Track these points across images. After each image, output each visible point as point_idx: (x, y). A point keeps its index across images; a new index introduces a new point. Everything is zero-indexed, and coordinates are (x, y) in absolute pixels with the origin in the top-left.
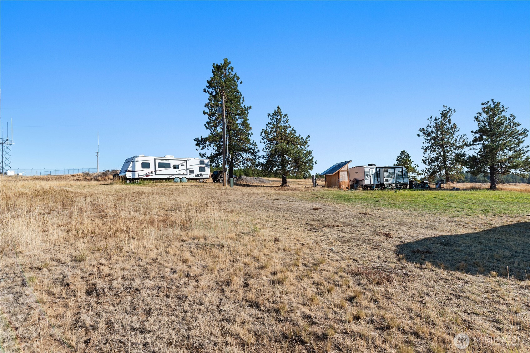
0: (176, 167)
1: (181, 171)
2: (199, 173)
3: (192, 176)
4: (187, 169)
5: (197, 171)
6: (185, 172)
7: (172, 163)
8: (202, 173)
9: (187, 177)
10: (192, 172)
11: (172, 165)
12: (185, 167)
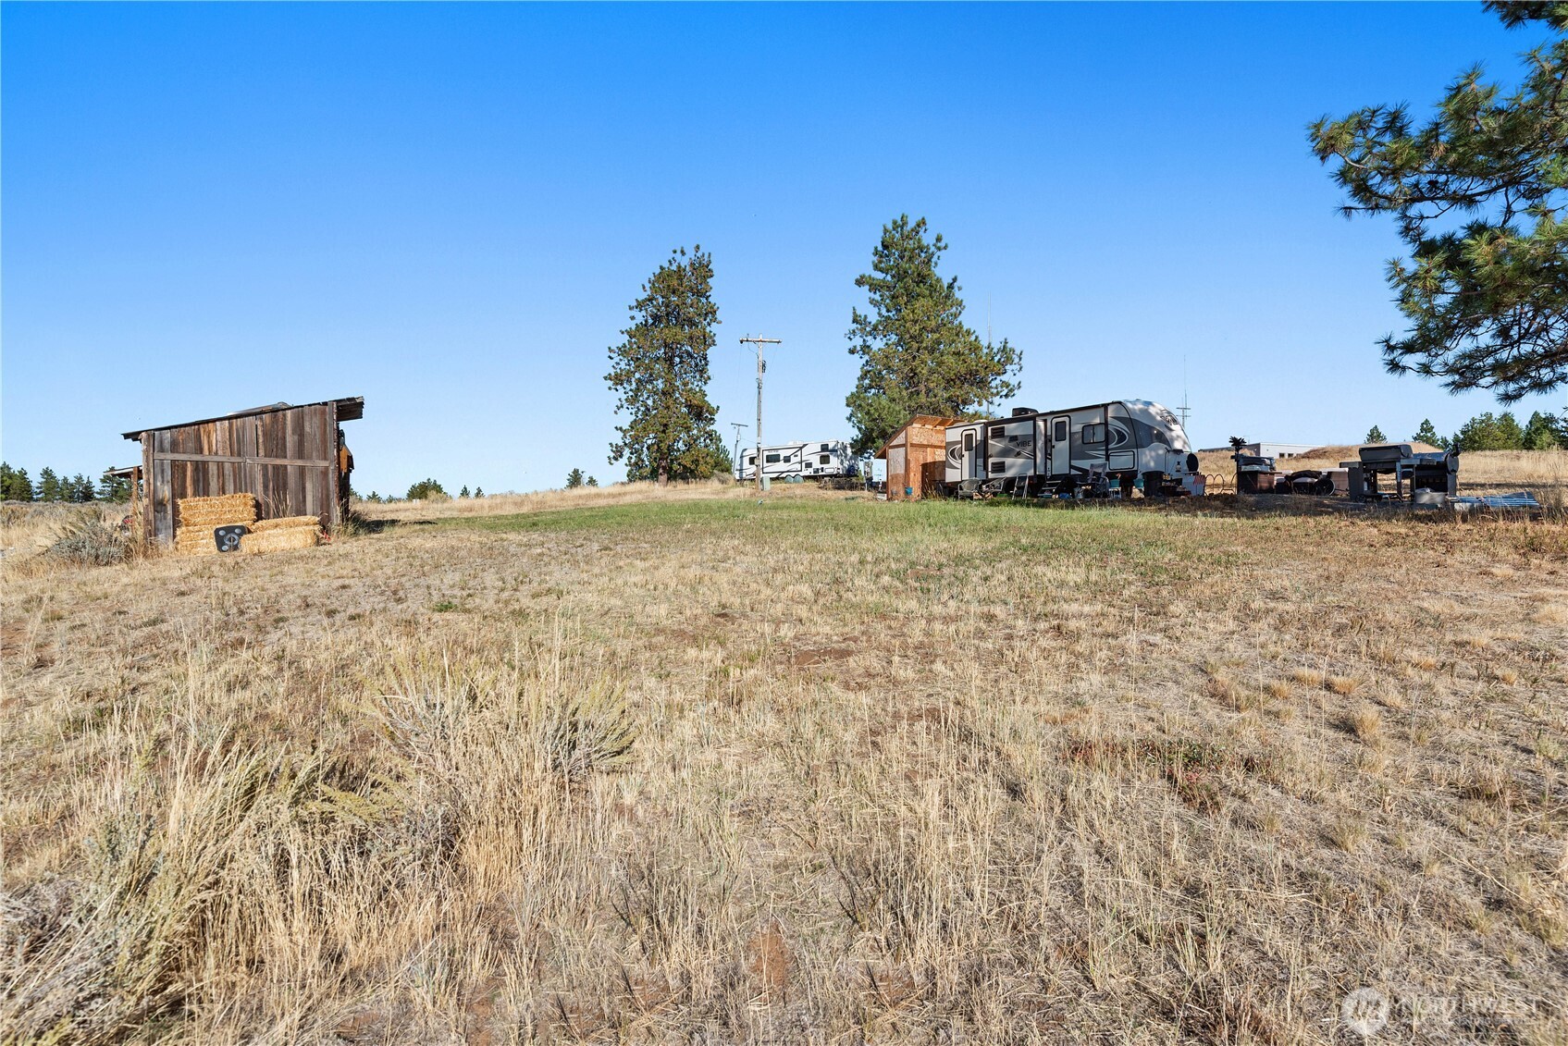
0: (787, 460)
1: (794, 465)
2: (820, 466)
3: (809, 472)
4: (801, 462)
5: (817, 464)
6: (798, 467)
7: (783, 454)
8: (825, 466)
9: (801, 474)
10: (809, 465)
11: (782, 458)
12: (798, 459)
